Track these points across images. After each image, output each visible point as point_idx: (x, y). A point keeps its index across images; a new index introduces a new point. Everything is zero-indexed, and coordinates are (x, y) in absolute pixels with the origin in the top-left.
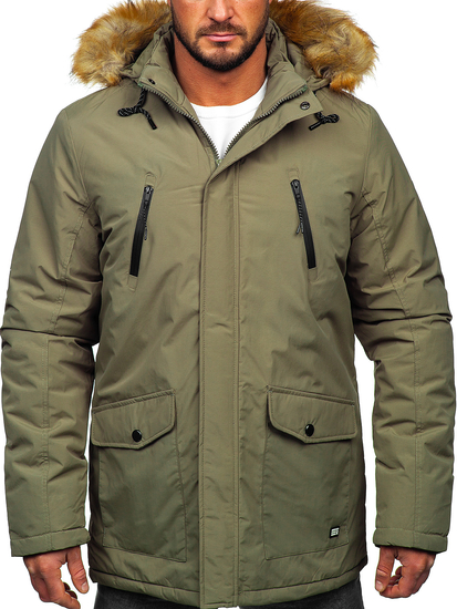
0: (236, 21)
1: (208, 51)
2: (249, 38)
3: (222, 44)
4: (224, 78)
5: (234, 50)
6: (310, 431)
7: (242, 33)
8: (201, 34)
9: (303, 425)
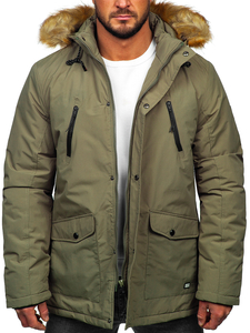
0: (131, 8)
1: (116, 26)
2: (139, 19)
3: (124, 22)
4: (124, 43)
5: (131, 25)
6: (172, 233)
7: (135, 16)
8: (112, 16)
9: (169, 230)
